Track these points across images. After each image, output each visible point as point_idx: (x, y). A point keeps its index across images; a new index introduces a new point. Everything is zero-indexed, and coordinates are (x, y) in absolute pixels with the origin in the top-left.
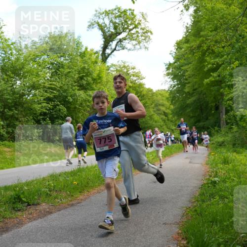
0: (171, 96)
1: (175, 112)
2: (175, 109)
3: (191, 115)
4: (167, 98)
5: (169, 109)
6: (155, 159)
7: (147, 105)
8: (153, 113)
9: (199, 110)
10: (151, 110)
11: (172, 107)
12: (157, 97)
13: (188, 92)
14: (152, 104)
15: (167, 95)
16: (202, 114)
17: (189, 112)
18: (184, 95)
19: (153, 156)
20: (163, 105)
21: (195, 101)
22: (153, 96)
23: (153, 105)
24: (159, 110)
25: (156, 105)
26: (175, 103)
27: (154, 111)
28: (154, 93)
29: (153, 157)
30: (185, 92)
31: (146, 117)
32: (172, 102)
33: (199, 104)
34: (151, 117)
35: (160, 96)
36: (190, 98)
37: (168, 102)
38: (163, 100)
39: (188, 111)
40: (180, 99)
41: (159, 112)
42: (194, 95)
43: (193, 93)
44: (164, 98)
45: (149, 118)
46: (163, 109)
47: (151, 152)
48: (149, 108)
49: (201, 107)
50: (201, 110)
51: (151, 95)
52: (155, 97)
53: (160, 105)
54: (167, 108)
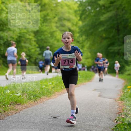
0: (81, 8)
1: (84, 30)
2: (84, 26)
3: (104, 35)
4: (76, 11)
5: (76, 25)
6: (55, 88)
7: (48, 18)
8: (55, 29)
9: (114, 30)
10: (54, 25)
11: (80, 23)
12: (62, 8)
13: (104, 6)
14: (55, 17)
15: (76, 7)
16: (119, 35)
17: (102, 31)
18: (98, 9)
19: (52, 84)
20: (69, 20)
21: (111, 18)
22: (57, 6)
23: (56, 19)
24: (63, 26)
25: (60, 19)
26: (85, 18)
27: (57, 27)
28: (59, 3)
29: (52, 86)
30: (99, 5)
31: (46, 33)
32: (81, 17)
33: (115, 22)
34: (52, 34)
35: (66, 8)
36: (104, 13)
37: (76, 16)
38: (69, 13)
39: (100, 30)
40: (92, 14)
41: (63, 29)
42: (110, 9)
43: (110, 7)
44: (71, 11)
45: (49, 35)
46: (68, 24)
47: (50, 80)
48: (51, 22)
49: (118, 26)
50: (118, 30)
51: (55, 5)
52: (59, 9)
53: (65, 19)
54: (73, 24)
